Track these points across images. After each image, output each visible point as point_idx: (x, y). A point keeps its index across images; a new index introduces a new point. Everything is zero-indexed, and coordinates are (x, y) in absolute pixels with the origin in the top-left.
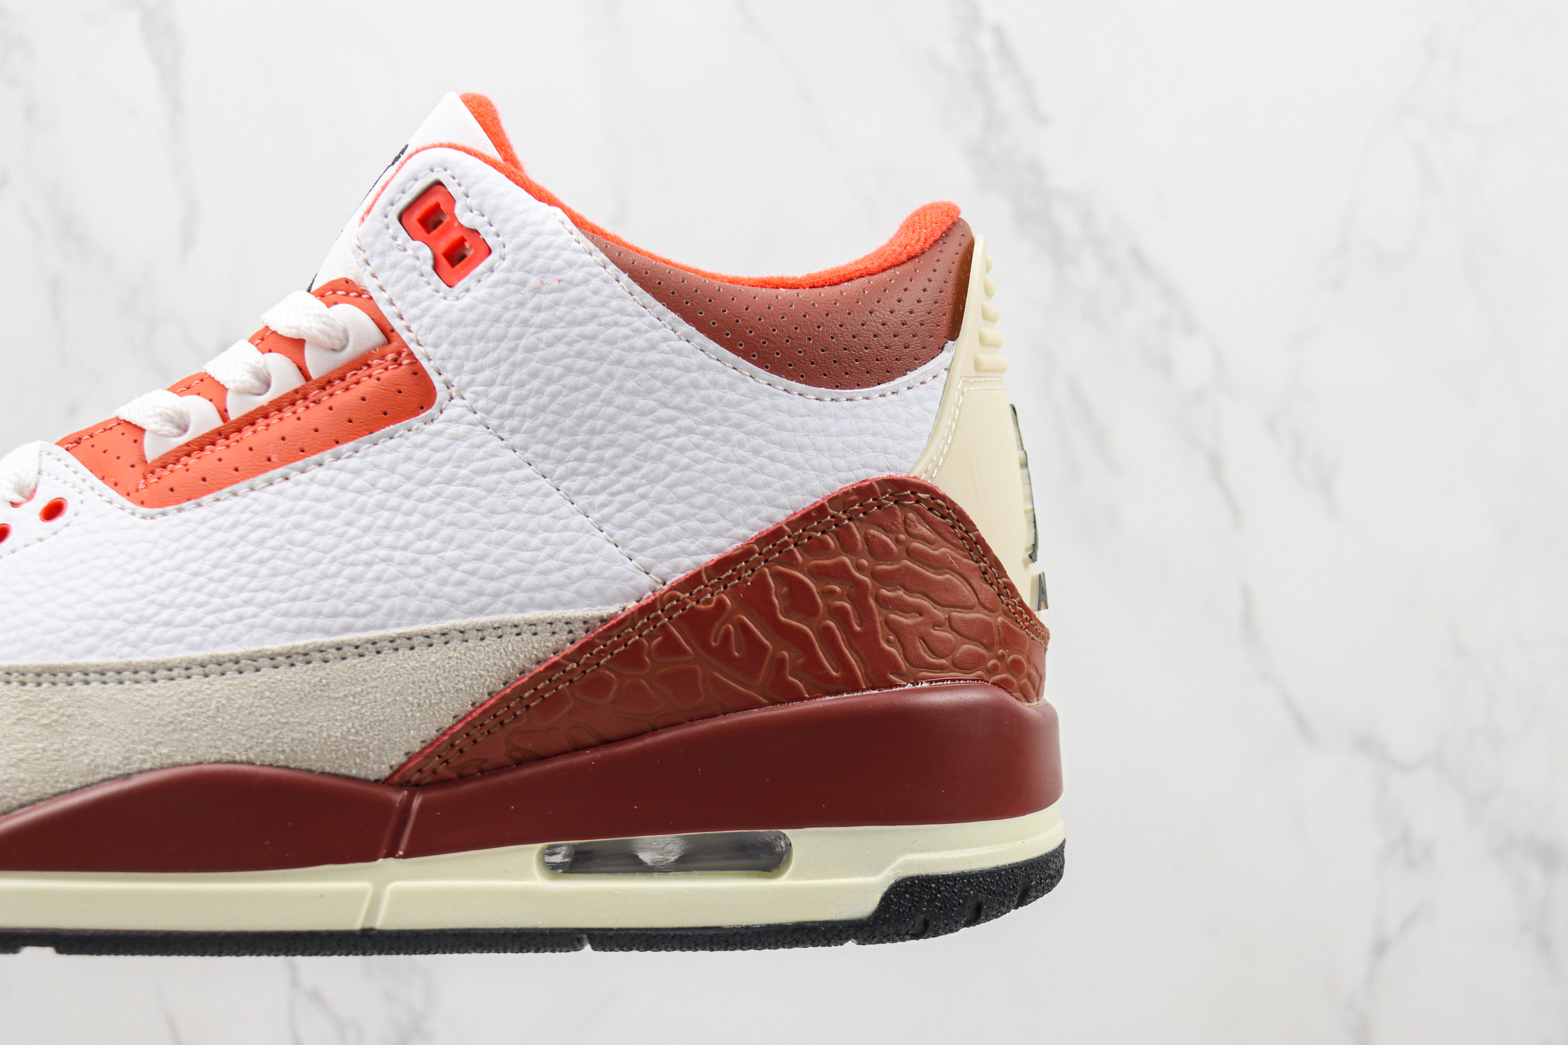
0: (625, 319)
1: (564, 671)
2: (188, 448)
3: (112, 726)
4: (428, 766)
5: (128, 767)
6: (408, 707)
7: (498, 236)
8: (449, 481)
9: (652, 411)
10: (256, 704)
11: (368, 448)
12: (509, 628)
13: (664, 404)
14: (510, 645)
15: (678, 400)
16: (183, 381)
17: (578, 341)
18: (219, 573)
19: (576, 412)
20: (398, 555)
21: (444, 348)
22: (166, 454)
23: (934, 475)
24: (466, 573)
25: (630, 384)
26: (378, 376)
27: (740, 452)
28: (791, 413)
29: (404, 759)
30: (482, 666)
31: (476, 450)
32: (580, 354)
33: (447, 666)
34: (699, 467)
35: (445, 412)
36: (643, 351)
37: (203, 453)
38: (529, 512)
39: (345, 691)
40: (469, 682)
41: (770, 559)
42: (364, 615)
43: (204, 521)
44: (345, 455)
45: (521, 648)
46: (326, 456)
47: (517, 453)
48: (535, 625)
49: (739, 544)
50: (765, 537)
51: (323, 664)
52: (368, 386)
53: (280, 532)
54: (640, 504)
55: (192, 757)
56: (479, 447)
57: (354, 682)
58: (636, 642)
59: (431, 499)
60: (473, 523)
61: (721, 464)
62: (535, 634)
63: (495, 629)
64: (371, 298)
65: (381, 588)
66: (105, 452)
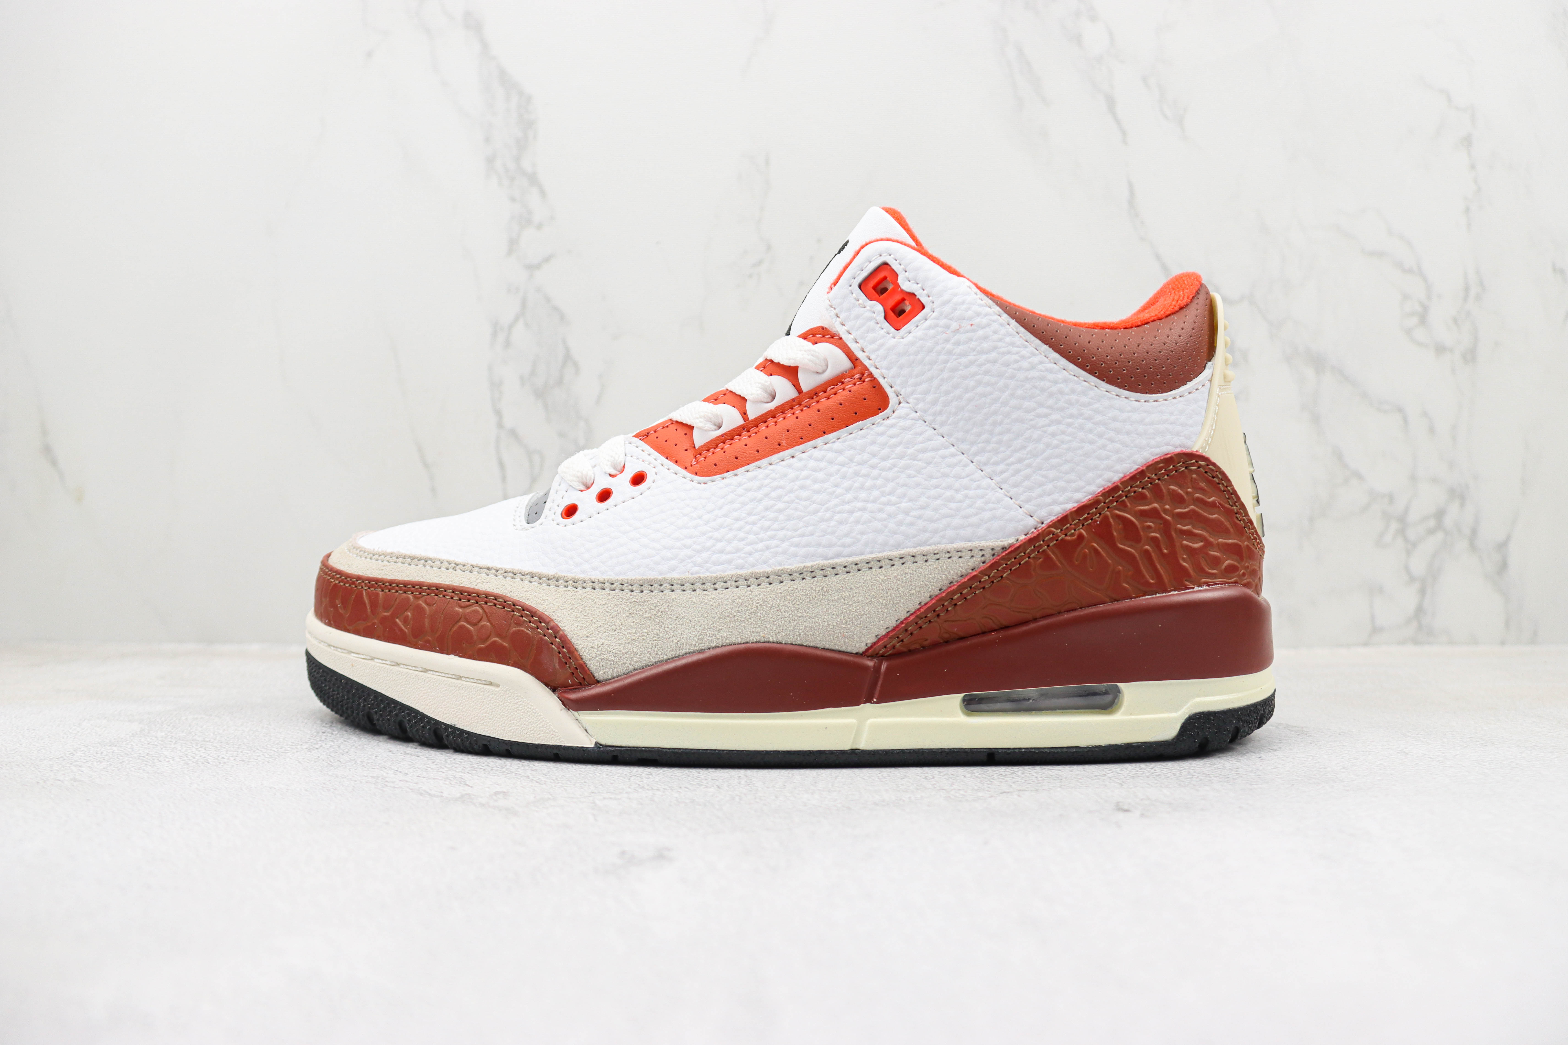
0: (1015, 350)
1: (980, 582)
2: (723, 438)
3: (691, 618)
4: (891, 644)
5: (701, 645)
6: (879, 606)
7: (929, 296)
8: (901, 457)
9: (1035, 409)
10: (782, 604)
11: (847, 436)
12: (944, 554)
13: (1041, 405)
14: (945, 564)
15: (1051, 402)
16: (712, 395)
17: (985, 364)
18: (752, 518)
19: (984, 411)
20: (870, 506)
21: (894, 370)
22: (709, 442)
23: (1206, 450)
24: (915, 518)
25: (1019, 392)
26: (849, 389)
27: (1091, 436)
28: (1121, 410)
29: (875, 640)
30: (927, 578)
31: (918, 437)
32: (987, 372)
33: (904, 579)
34: (1064, 446)
35: (896, 412)
36: (1028, 370)
37: (733, 441)
38: (954, 477)
39: (838, 595)
40: (918, 589)
41: (1111, 506)
42: (849, 546)
43: (740, 485)
44: (832, 441)
45: (951, 567)
46: (819, 441)
47: (945, 438)
48: (960, 551)
49: (1090, 497)
50: (1108, 492)
51: (824, 578)
52: (842, 395)
53: (791, 491)
54: (1026, 471)
55: (742, 639)
56: (920, 434)
57: (844, 589)
58: (1026, 562)
59: (890, 469)
60: (918, 485)
61: (1079, 444)
62: (960, 557)
63: (935, 554)
64: (841, 339)
65: (859, 527)
66: (666, 441)
